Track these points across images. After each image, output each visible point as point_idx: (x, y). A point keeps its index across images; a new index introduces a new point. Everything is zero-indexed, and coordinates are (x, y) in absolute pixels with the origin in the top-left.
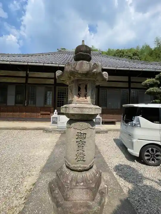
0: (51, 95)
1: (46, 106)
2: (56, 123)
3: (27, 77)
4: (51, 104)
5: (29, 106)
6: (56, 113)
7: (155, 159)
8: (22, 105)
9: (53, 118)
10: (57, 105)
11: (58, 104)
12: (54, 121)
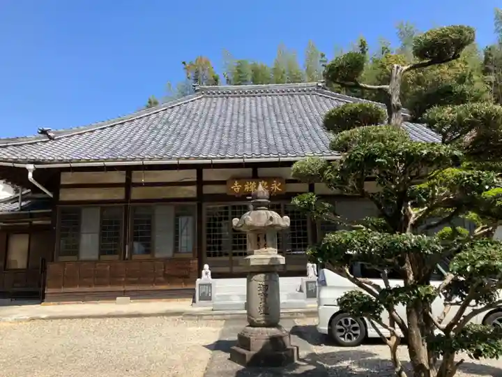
0: (190, 226)
1: (177, 256)
2: (209, 298)
3: (128, 185)
4: (190, 249)
5: (134, 257)
6: (207, 274)
7: (352, 336)
8: (117, 257)
9: (200, 285)
10: (204, 251)
11: (209, 249)
12: (204, 293)
